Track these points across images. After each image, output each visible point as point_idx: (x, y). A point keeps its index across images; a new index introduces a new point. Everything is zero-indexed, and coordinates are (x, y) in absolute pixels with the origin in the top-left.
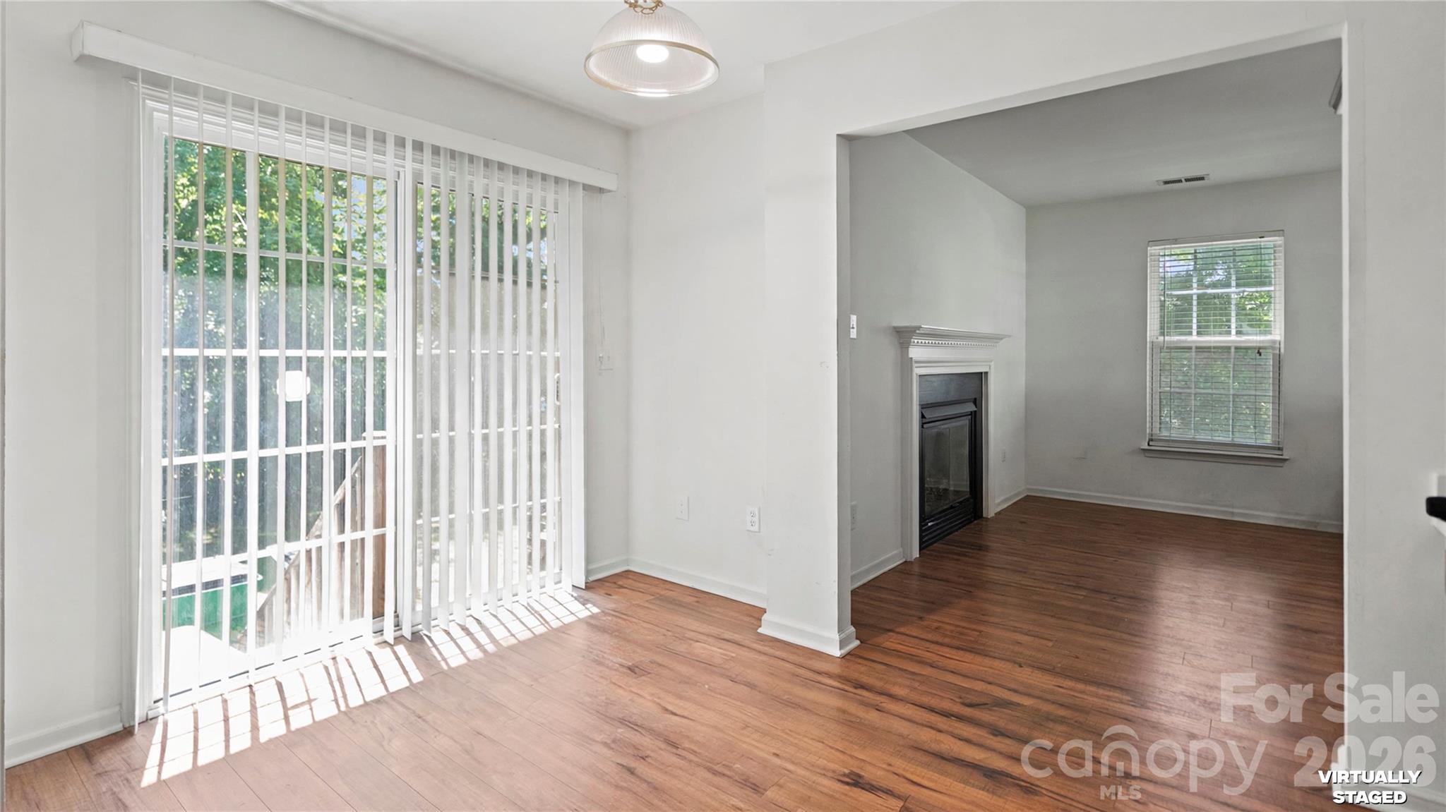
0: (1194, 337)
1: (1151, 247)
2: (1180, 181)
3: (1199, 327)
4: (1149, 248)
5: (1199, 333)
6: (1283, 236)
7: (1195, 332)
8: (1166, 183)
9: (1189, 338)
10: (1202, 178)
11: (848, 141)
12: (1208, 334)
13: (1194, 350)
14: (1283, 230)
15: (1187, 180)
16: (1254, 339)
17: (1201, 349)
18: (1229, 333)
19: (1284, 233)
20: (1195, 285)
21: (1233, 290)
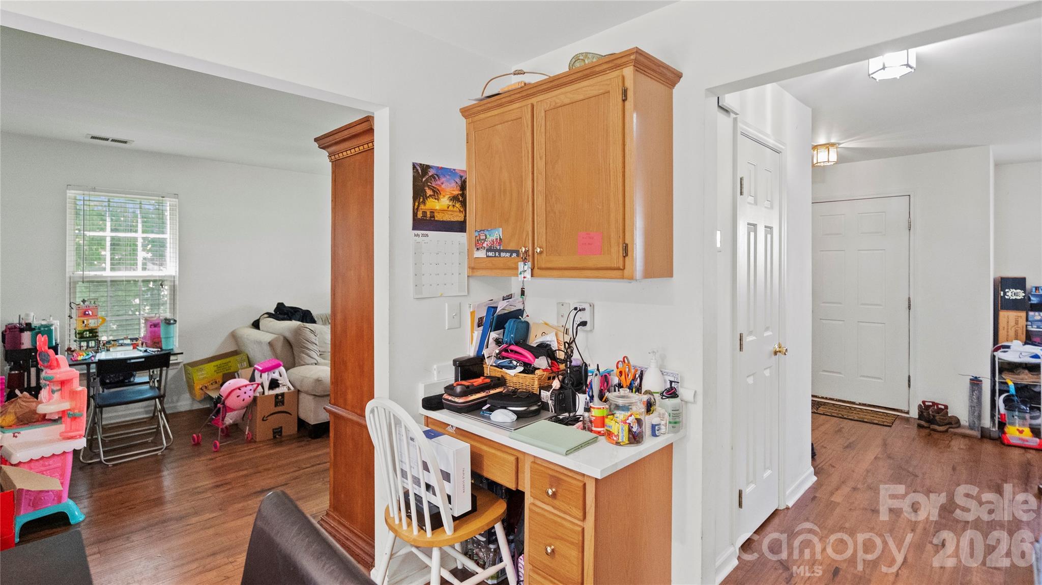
0: (109, 273)
1: (70, 190)
2: (107, 140)
3: (112, 264)
4: (68, 191)
5: (112, 269)
6: (178, 198)
7: (108, 268)
8: (93, 138)
9: (104, 274)
10: (125, 142)
12: (119, 270)
13: (109, 284)
14: (177, 195)
15: (113, 140)
16: (154, 272)
17: (114, 282)
18: (136, 269)
19: (178, 197)
20: (108, 228)
21: (139, 235)
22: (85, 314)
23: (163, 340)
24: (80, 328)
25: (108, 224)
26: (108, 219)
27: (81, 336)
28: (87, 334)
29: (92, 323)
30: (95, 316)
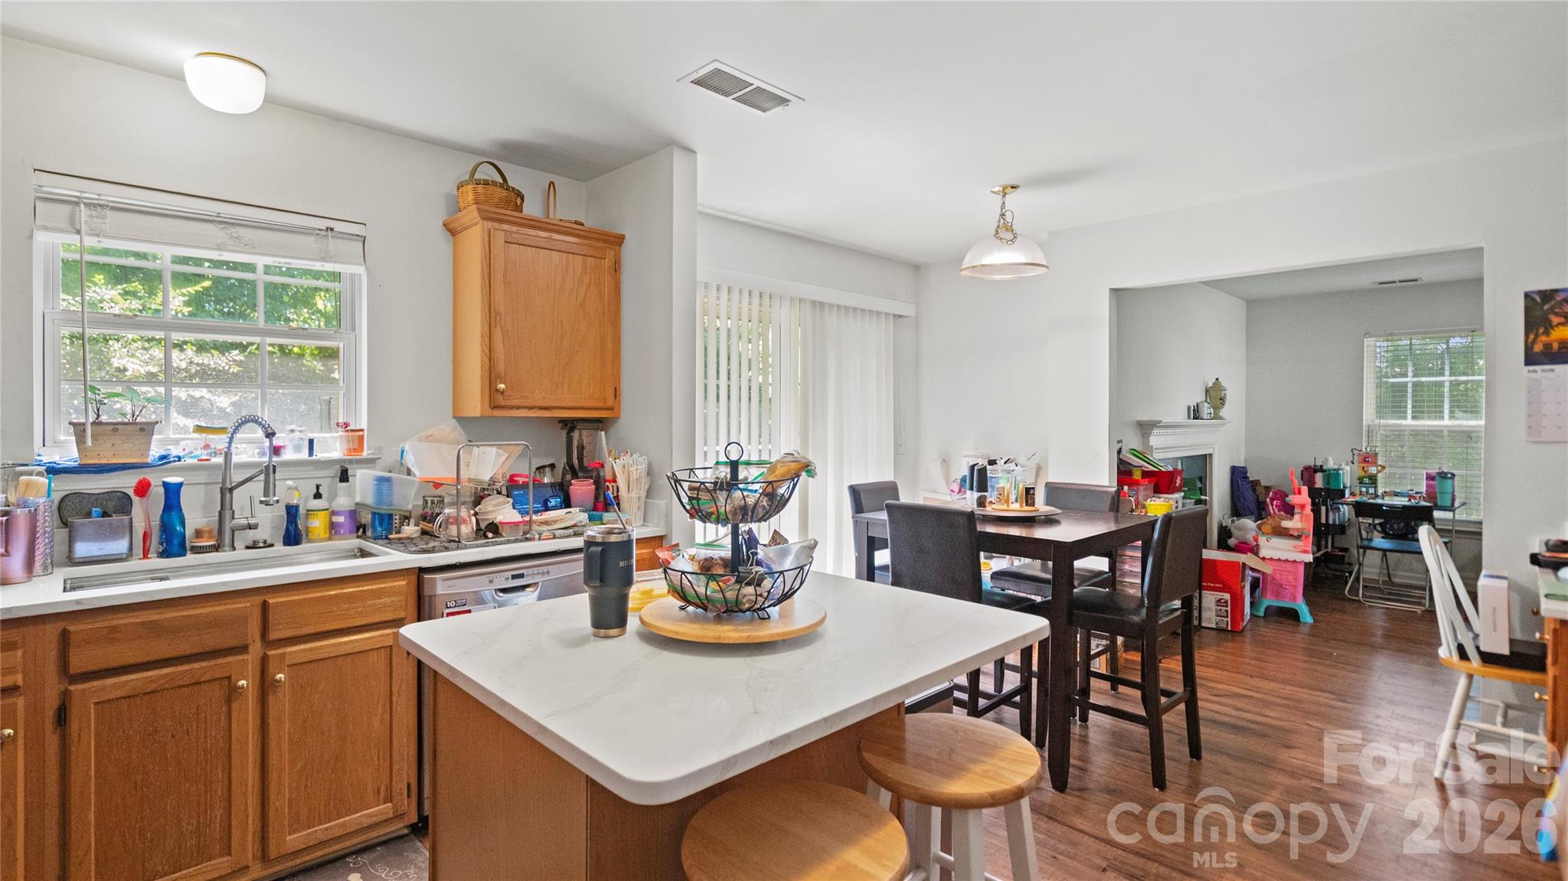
0: (1409, 421)
1: (1367, 338)
2: (1395, 282)
3: (1413, 412)
4: (1365, 340)
5: (1414, 418)
7: (1409, 416)
8: (1381, 282)
9: (1404, 422)
10: (1415, 280)
11: (1116, 293)
12: (1423, 418)
13: (1409, 435)
15: (1400, 282)
16: (1466, 423)
17: (1416, 433)
18: (1442, 418)
20: (1410, 374)
21: (1446, 378)
22: (1365, 461)
23: (1438, 495)
24: (1362, 474)
25: (1410, 369)
26: (1410, 364)
27: (1361, 481)
28: (1366, 480)
29: (1373, 470)
30: (1375, 463)
